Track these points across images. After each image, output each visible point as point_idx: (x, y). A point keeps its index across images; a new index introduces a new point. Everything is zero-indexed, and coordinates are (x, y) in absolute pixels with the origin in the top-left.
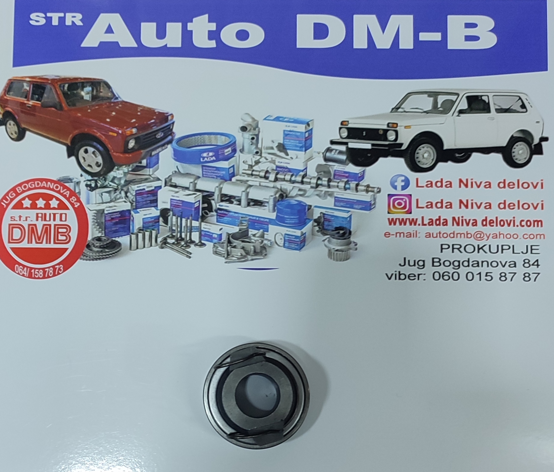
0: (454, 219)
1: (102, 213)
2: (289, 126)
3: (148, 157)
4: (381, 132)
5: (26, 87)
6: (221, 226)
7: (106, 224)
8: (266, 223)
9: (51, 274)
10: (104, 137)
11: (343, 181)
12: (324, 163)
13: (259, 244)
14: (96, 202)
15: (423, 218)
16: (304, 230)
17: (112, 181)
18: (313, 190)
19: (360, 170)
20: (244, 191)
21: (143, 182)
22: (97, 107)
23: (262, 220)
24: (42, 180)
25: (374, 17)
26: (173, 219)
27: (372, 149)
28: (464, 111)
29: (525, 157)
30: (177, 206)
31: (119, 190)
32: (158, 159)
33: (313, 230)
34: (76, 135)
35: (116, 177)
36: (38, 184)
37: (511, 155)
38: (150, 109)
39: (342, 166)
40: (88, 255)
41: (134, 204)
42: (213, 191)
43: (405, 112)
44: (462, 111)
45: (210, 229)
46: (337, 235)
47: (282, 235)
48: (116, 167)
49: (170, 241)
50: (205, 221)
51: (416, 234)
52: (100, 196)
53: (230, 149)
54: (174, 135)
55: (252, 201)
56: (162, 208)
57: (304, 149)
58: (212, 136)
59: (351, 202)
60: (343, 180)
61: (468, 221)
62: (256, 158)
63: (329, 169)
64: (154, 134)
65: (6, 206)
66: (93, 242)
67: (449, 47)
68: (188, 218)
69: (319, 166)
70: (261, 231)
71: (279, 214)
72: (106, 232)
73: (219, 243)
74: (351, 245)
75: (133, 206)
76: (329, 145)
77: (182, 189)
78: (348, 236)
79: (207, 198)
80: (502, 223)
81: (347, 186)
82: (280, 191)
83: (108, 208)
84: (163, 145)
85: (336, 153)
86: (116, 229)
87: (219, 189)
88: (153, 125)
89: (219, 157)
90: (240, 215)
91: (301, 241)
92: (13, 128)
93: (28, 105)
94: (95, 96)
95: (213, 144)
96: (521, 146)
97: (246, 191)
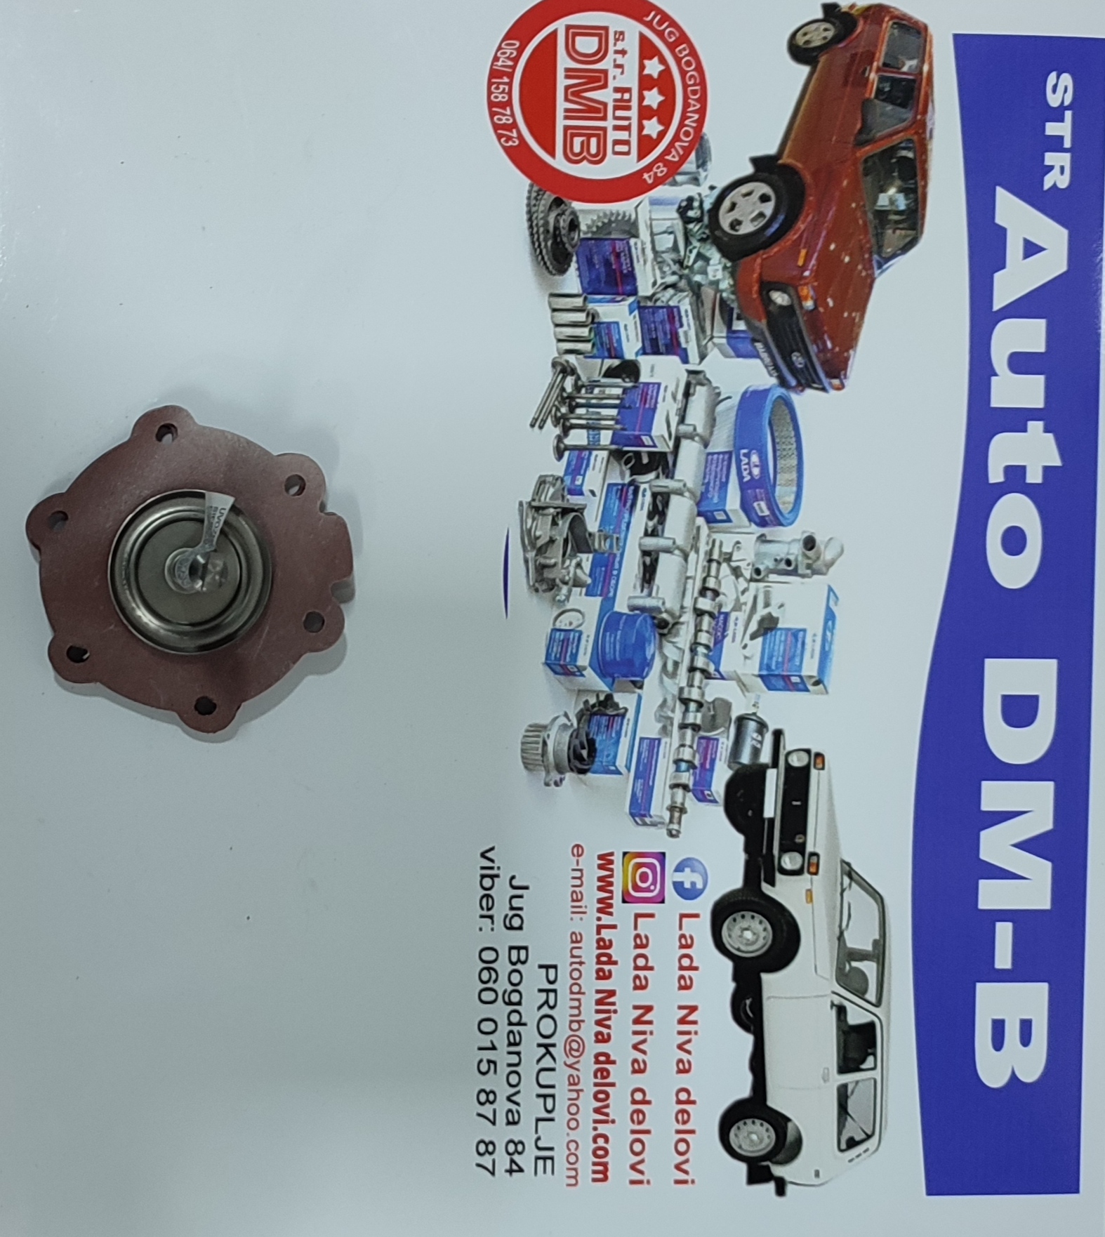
0: (612, 993)
1: (629, 233)
2: (814, 641)
3: (750, 335)
4: (800, 838)
5: (909, 65)
6: (601, 493)
7: (606, 242)
8: (605, 590)
10: (796, 237)
11: (694, 757)
12: (734, 715)
13: (561, 576)
14: (655, 220)
15: (614, 927)
16: (589, 672)
17: (700, 256)
18: (676, 692)
19: (718, 793)
20: (674, 543)
21: (698, 323)
22: (861, 222)
23: (613, 582)
24: (703, 100)
25: (1049, 826)
26: (616, 389)
27: (763, 820)
28: (842, 1017)
29: (744, 1147)
30: (644, 398)
31: (680, 270)
32: (747, 356)
33: (588, 691)
34: (800, 178)
35: (708, 264)
37: (749, 1117)
38: (856, 338)
39: (726, 754)
40: (538, 202)
41: (649, 304)
42: (677, 477)
43: (843, 891)
44: (843, 1014)
45: (594, 469)
46: (577, 742)
47: (580, 625)
48: (729, 264)
49: (569, 383)
50: (612, 459)
51: (579, 911)
52: (668, 227)
53: (767, 513)
54: (798, 392)
55: (654, 559)
56: (640, 363)
57: (764, 673)
58: (794, 475)
59: (650, 774)
60: (697, 756)
61: (607, 1023)
62: (747, 569)
63: (720, 727)
64: (802, 348)
66: (567, 213)
67: (980, 987)
68: (617, 422)
69: (727, 705)
70: (589, 581)
71: (624, 617)
72: (590, 242)
73: (563, 489)
74: (556, 772)
75: (646, 302)
76: (772, 727)
77: (680, 409)
78: (576, 767)
79: (661, 464)
80: (602, 1096)
81: (683, 766)
82: (676, 621)
83: (641, 245)
84: (777, 368)
85: (754, 742)
86: (594, 265)
87: (680, 489)
88: (821, 347)
89: (750, 488)
90: (622, 536)
91: (566, 666)
92: (818, 35)
93: (868, 68)
94: (887, 217)
95: (778, 476)
96: (766, 1137)
97: (675, 547)
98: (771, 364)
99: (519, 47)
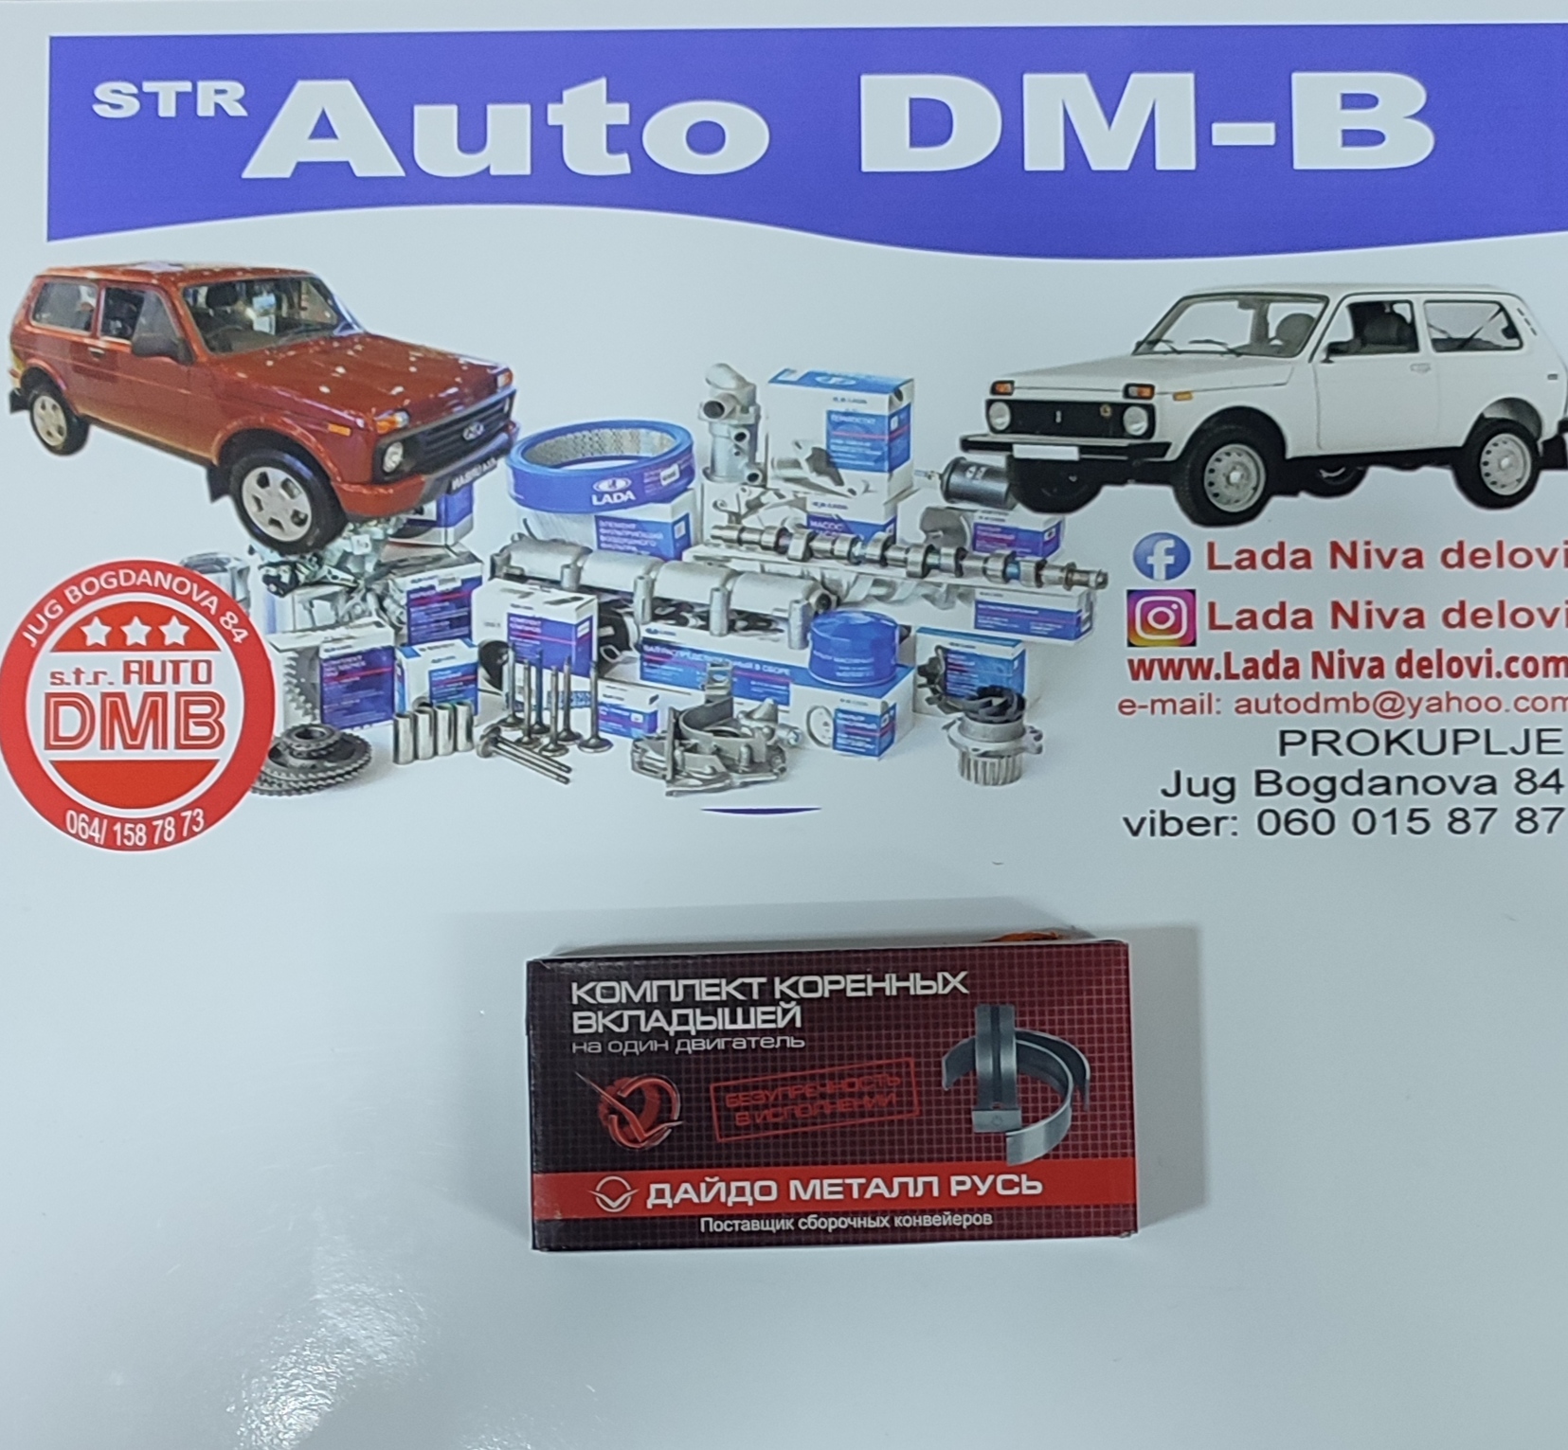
0: (1317, 657)
1: (312, 660)
2: (843, 400)
3: (442, 495)
4: (1106, 412)
5: (88, 297)
6: (654, 689)
7: (326, 689)
8: (782, 680)
9: (169, 834)
10: (313, 439)
11: (999, 556)
12: (944, 504)
13: (763, 739)
14: (295, 626)
15: (1228, 656)
16: (890, 698)
18: (914, 582)
19: (1048, 521)
20: (717, 590)
21: (428, 566)
22: (292, 353)
23: (771, 670)
24: (137, 566)
25: (1083, 78)
26: (516, 673)
27: (1082, 460)
29: (1519, 476)
30: (528, 635)
31: (360, 591)
32: (470, 499)
33: (915, 698)
34: (236, 435)
35: (351, 554)
36: (128, 577)
37: (1479, 470)
38: (444, 355)
39: (996, 513)
40: (275, 780)
41: (405, 631)
42: (631, 589)
43: (1175, 351)
45: (621, 699)
46: (982, 711)
47: (828, 711)
48: (351, 526)
49: (510, 734)
50: (606, 676)
52: (305, 608)
53: (675, 468)
54: (515, 430)
55: (739, 616)
56: (483, 642)
57: (886, 465)
58: (625, 432)
59: (1023, 614)
61: (1356, 663)
62: (751, 493)
63: (959, 522)
64: (457, 427)
66: (289, 742)
67: (1299, 164)
68: (560, 669)
69: (930, 512)
70: (769, 701)
71: (815, 652)
72: (326, 711)
73: (649, 738)
74: (1024, 738)
75: (403, 636)
76: (960, 453)
77: (542, 587)
78: (1015, 713)
79: (613, 609)
80: (1455, 667)
81: (1012, 569)
82: (820, 586)
83: (330, 644)
84: (484, 460)
85: (980, 475)
86: (355, 704)
87: (647, 583)
88: (455, 402)
89: (643, 490)
90: (708, 658)
91: (882, 729)
92: (51, 416)
93: (93, 350)
94: (284, 319)
95: (627, 453)
96: (1505, 446)
97: (722, 589)
98: (480, 467)
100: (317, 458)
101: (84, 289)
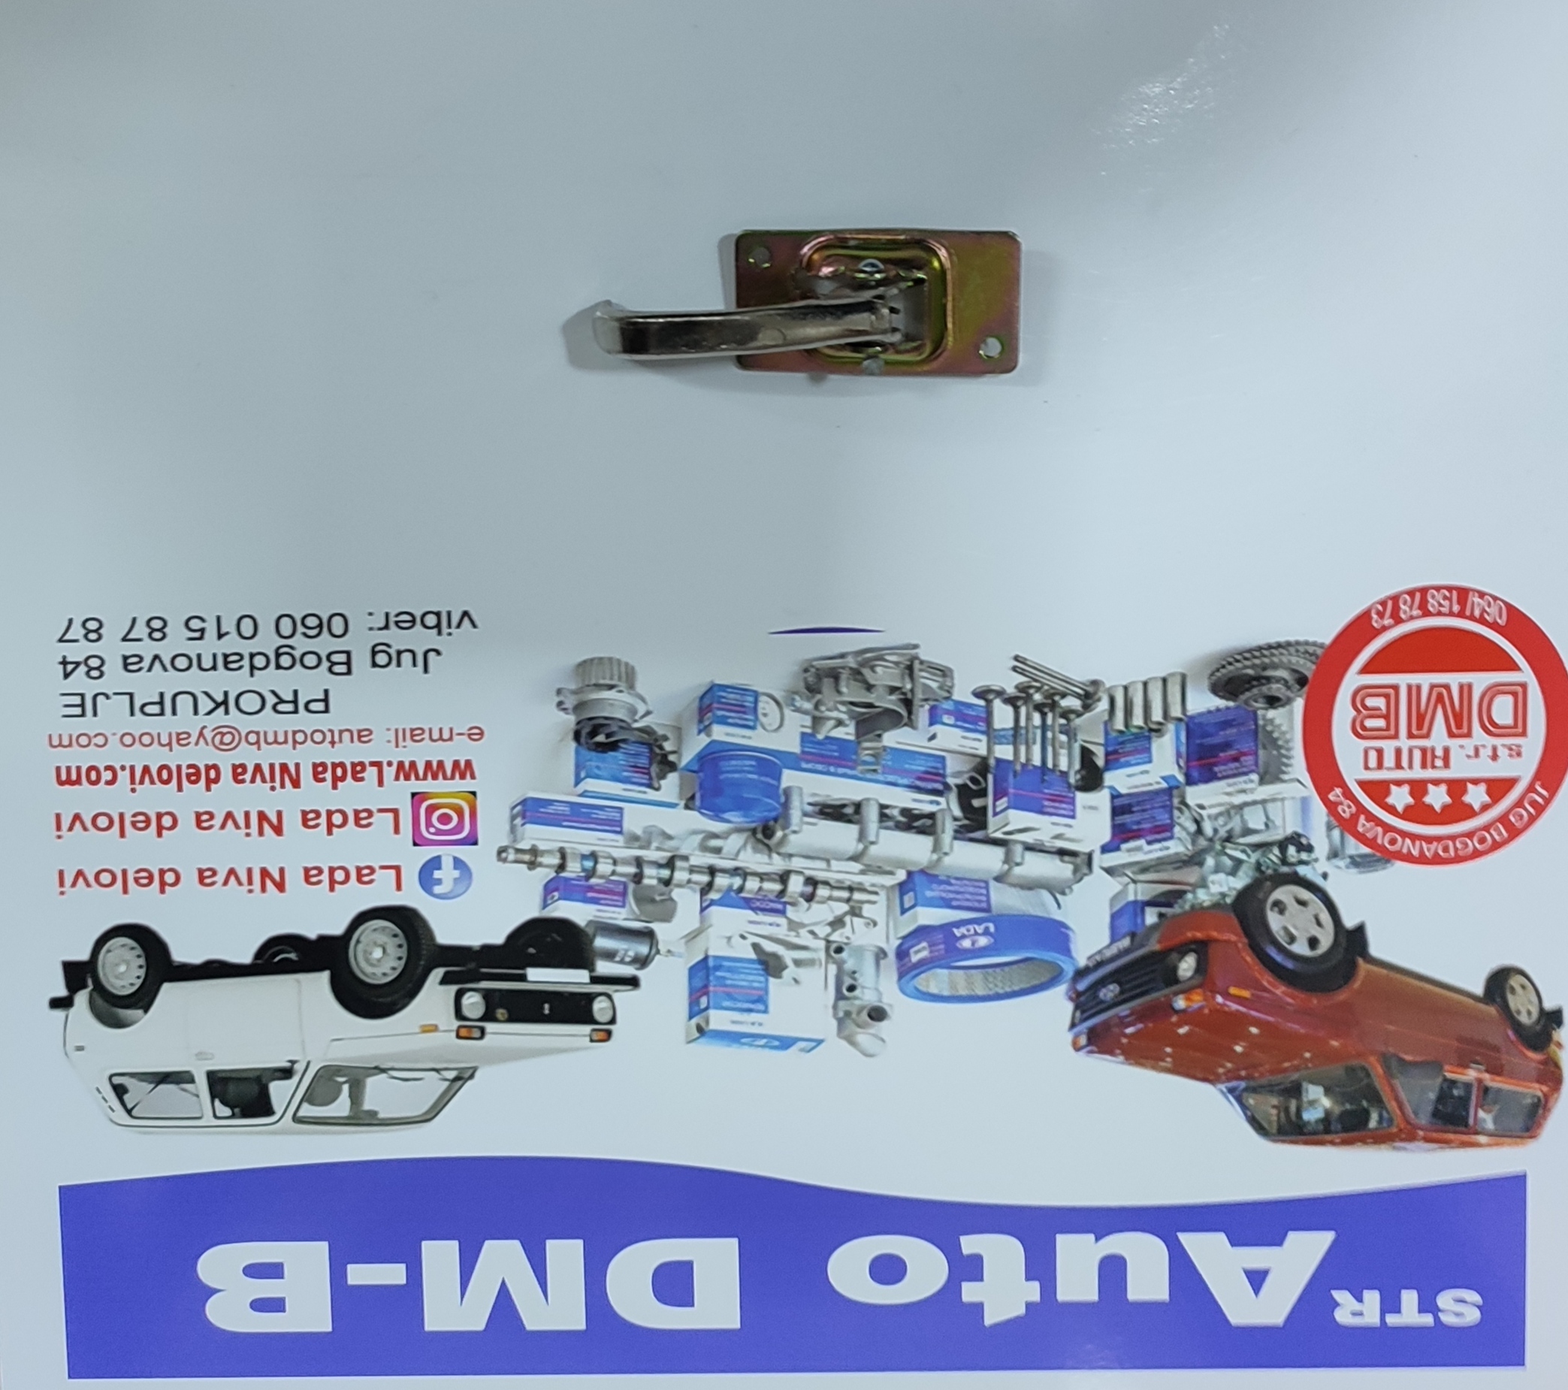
0: (296, 784)
1: (1266, 772)
2: (753, 1024)
3: (1140, 931)
4: (502, 1014)
5: (1486, 1118)
6: (933, 748)
7: (1252, 744)
8: (809, 757)
10: (1265, 984)
11: (601, 877)
12: (655, 926)
13: (825, 700)
14: (1283, 805)
15: (381, 783)
16: (703, 740)
18: (683, 851)
19: (555, 910)
20: (872, 843)
21: (1153, 863)
22: (1286, 1065)
23: (820, 767)
24: (1437, 860)
25: (530, 1326)
26: (1067, 762)
27: (523, 968)
28: (278, 1074)
29: (110, 954)
30: (1056, 799)
31: (1220, 839)
32: (1112, 927)
33: (680, 740)
34: (1340, 987)
35: (1228, 874)
36: (1446, 849)
37: (147, 960)
38: (1139, 1064)
39: (606, 918)
40: (1302, 656)
41: (1176, 801)
42: (957, 843)
43: (437, 1070)
44: (282, 1075)
45: (964, 738)
46: (614, 728)
47: (764, 728)
48: (1229, 900)
49: (1072, 703)
50: (978, 760)
51: (399, 737)
52: (1273, 822)
53: (915, 958)
54: (1070, 993)
55: (850, 818)
56: (1100, 791)
57: (711, 963)
58: (963, 992)
59: (578, 822)
60: (602, 881)
61: (258, 778)
62: (841, 935)
63: (639, 909)
64: (1125, 996)
65: (1534, 785)
66: (1289, 693)
67: (323, 1246)
68: (1024, 766)
69: (667, 917)
70: (820, 737)
71: (775, 783)
72: (1252, 723)
73: (936, 700)
74: (575, 703)
75: (1178, 797)
76: (640, 974)
77: (1043, 845)
78: (583, 727)
79: (973, 824)
80: (165, 775)
81: (589, 864)
82: (772, 847)
83: (1249, 788)
84: (1099, 965)
86: (1224, 729)
87: (941, 849)
88: (1128, 1020)
89: (944, 937)
90: (880, 777)
91: (710, 711)
92: (1523, 1005)
93: (1480, 1067)
94: (1293, 1098)
95: (961, 972)
96: (122, 983)
97: (868, 844)
98: (1104, 959)
99: (1498, 623)
100: (1261, 966)
101: (1490, 1125)
